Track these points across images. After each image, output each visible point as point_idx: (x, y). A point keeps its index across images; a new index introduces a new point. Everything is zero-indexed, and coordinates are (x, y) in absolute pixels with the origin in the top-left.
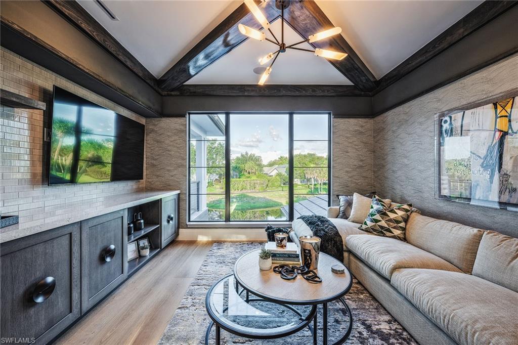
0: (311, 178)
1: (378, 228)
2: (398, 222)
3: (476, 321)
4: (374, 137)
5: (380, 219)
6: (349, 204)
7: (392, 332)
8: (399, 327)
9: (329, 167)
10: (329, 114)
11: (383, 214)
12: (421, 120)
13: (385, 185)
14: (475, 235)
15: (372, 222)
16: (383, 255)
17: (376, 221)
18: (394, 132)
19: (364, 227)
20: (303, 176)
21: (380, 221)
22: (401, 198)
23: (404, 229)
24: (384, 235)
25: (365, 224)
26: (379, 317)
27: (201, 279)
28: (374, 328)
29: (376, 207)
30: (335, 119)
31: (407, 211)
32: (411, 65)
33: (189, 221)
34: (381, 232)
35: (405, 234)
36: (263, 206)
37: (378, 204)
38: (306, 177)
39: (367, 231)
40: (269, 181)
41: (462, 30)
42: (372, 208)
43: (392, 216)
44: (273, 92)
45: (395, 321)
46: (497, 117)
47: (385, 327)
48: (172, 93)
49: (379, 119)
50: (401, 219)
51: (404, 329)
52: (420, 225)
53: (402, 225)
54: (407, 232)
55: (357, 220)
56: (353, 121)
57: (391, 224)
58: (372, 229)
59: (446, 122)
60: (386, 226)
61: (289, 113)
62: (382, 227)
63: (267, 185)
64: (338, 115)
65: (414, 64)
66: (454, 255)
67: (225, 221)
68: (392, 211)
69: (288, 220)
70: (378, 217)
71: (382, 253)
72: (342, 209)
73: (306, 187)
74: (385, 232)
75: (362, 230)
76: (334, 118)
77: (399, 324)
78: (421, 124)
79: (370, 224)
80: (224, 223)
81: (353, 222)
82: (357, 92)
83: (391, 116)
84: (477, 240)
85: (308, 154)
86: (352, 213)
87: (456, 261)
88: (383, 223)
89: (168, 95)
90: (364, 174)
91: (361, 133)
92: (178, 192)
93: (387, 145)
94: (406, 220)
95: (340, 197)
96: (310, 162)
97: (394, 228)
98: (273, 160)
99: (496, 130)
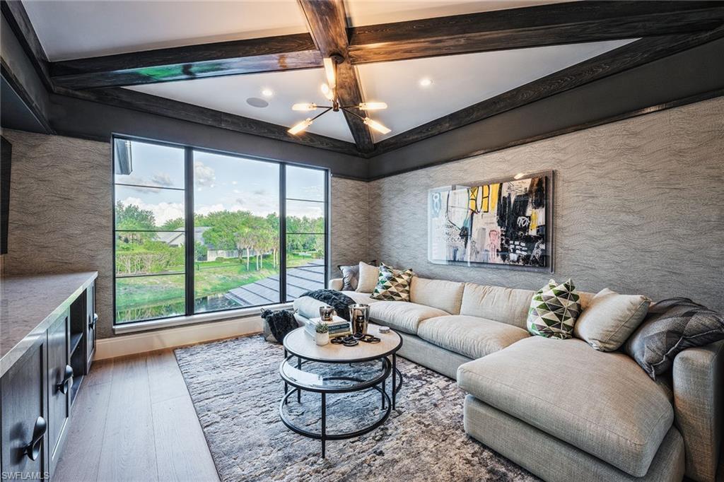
0: (244, 249)
1: (389, 294)
2: (405, 286)
3: (478, 337)
4: (369, 202)
5: (390, 285)
6: (355, 274)
7: (421, 373)
8: (423, 368)
9: (326, 234)
10: (327, 171)
11: (392, 279)
12: (415, 192)
13: (382, 253)
14: (460, 287)
15: (384, 289)
16: (406, 314)
17: (387, 287)
18: (390, 199)
19: (376, 295)
20: (233, 247)
21: (390, 287)
22: (397, 265)
23: (408, 292)
24: (394, 299)
25: (376, 291)
26: (408, 367)
27: (203, 393)
28: (409, 375)
29: (385, 274)
30: (335, 179)
31: (410, 275)
32: (408, 139)
33: (115, 324)
34: (390, 297)
35: (409, 296)
36: (161, 297)
37: (386, 271)
38: (238, 247)
39: (379, 299)
40: (171, 254)
41: (447, 125)
42: (381, 275)
43: (400, 281)
44: (263, 131)
45: (420, 365)
46: (469, 200)
47: (415, 372)
48: (77, 93)
49: (374, 183)
50: (406, 283)
51: (427, 368)
52: (420, 286)
53: (407, 288)
54: (411, 293)
55: (365, 290)
56: (350, 182)
57: (400, 288)
58: (384, 296)
59: (436, 197)
60: (396, 291)
61: (281, 163)
62: (392, 293)
63: (168, 262)
64: (336, 174)
65: (411, 138)
66: (448, 305)
67: (186, 315)
68: (399, 276)
69: (279, 301)
70: (388, 283)
71: (405, 312)
72: (346, 280)
73: (237, 262)
74: (394, 297)
75: (374, 298)
76: (333, 176)
77: (423, 366)
78: (415, 195)
79: (381, 291)
80: (184, 318)
81: (362, 292)
82: (355, 151)
83: (388, 183)
84: (462, 290)
85: (239, 211)
86: (360, 283)
87: (450, 310)
88: (393, 289)
89: (67, 95)
90: (361, 242)
91: (358, 196)
92: (95, 275)
93: (382, 213)
94: (409, 284)
95: (342, 268)
96: (243, 224)
97: (402, 292)
98: (174, 219)
99: (469, 209)
